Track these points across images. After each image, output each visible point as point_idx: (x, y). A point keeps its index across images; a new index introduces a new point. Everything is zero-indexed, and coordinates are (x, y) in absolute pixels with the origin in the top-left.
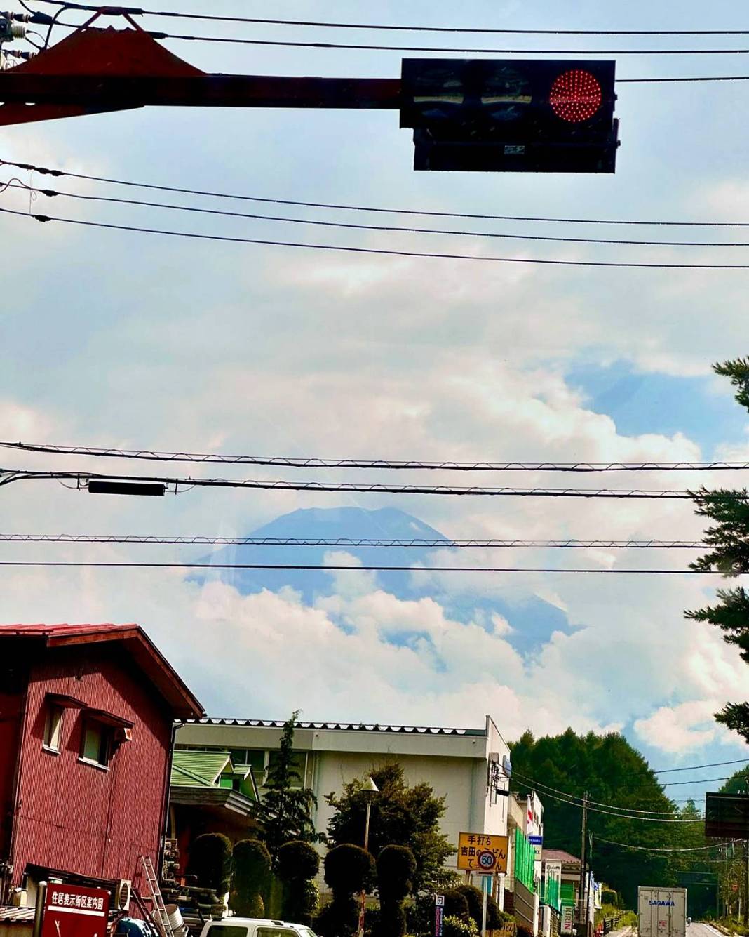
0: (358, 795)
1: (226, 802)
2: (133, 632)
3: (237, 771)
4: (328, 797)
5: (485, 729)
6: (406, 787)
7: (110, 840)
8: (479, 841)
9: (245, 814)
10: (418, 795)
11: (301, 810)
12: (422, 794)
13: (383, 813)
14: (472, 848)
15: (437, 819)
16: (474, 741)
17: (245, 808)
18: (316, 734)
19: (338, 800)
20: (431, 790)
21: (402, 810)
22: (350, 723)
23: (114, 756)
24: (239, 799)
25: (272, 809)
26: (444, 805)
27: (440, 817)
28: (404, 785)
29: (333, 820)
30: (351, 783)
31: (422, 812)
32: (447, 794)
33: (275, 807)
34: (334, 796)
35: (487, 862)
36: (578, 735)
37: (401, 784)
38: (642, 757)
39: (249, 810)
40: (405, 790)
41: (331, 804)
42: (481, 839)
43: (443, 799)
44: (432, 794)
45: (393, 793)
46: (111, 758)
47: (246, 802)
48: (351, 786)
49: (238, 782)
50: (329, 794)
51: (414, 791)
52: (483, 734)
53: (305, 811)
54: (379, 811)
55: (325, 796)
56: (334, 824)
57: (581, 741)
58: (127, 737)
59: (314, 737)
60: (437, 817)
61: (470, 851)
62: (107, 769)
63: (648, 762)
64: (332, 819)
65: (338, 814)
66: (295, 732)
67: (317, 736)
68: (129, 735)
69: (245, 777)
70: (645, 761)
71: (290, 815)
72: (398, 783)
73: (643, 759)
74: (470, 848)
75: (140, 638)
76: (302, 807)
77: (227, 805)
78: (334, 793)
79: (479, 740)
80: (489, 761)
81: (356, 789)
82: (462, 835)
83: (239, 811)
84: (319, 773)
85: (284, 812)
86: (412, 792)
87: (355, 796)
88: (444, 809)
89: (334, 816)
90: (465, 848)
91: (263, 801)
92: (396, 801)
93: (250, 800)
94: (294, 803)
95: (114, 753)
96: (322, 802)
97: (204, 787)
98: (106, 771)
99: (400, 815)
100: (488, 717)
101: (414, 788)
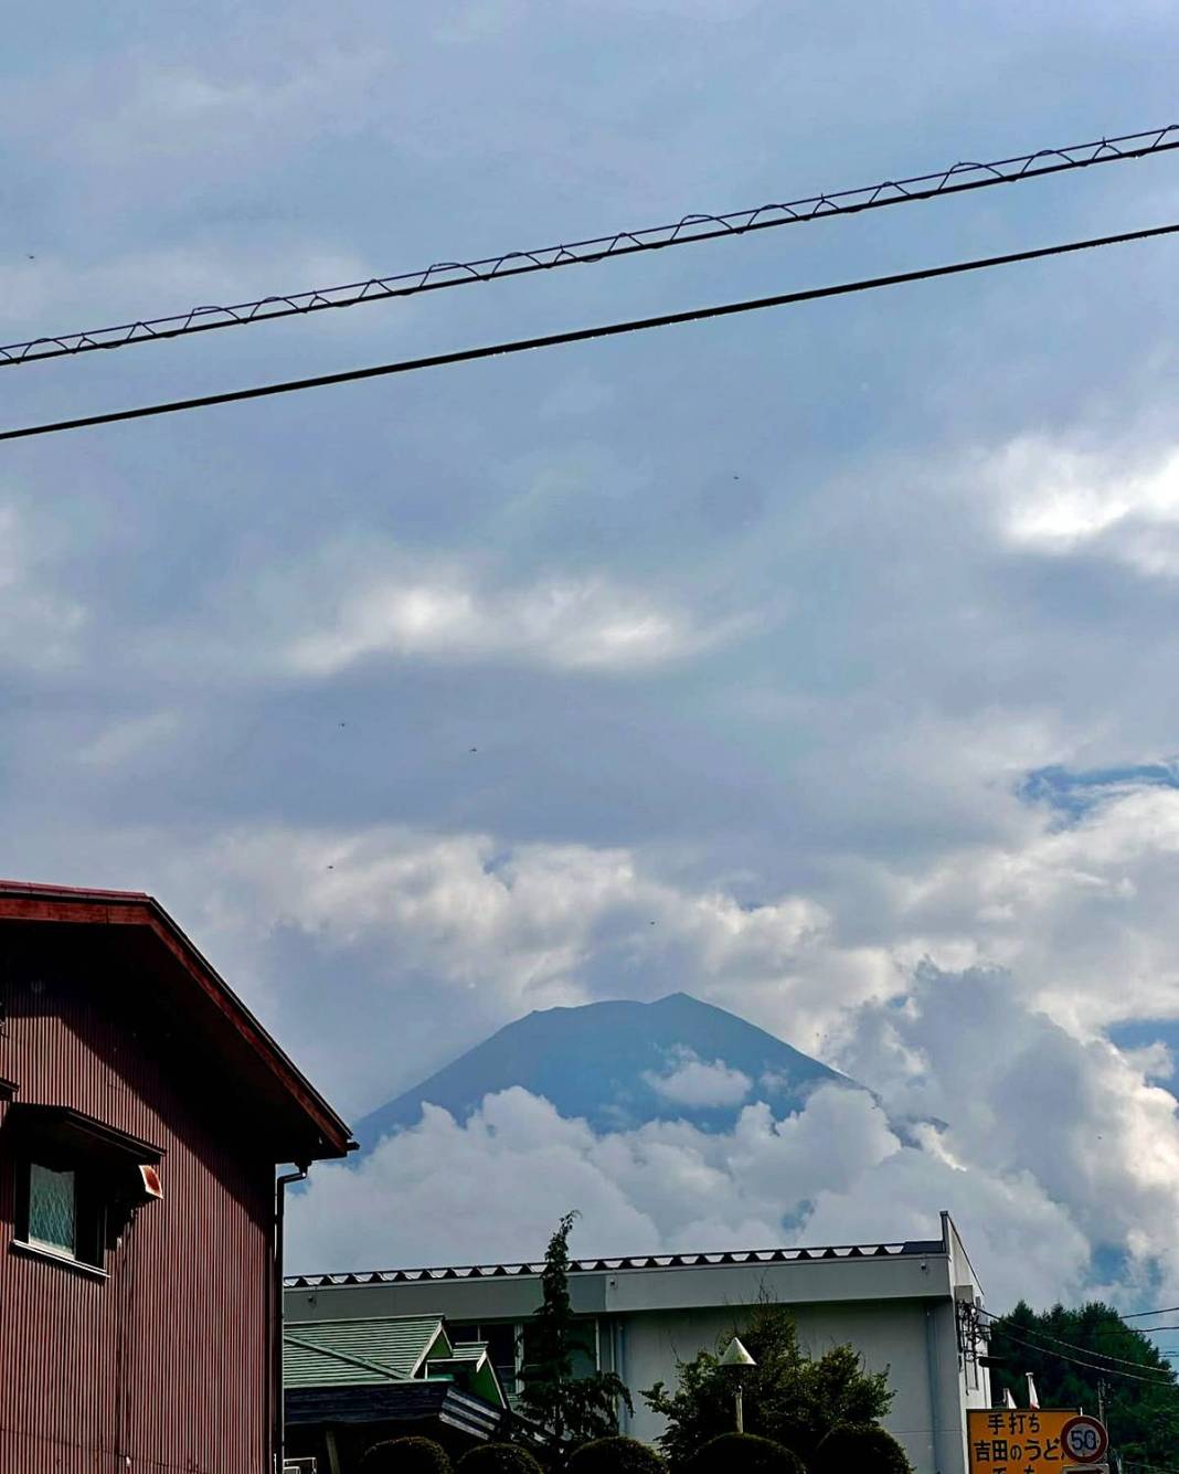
0: (709, 1383)
1: (441, 1410)
2: (136, 911)
3: (459, 1355)
4: (650, 1395)
5: (941, 1239)
6: (804, 1361)
7: (128, 1461)
8: (1012, 1425)
9: (485, 1437)
10: (835, 1370)
11: (600, 1421)
12: (838, 1371)
13: (766, 1413)
14: (1000, 1442)
15: (875, 1419)
16: (923, 1265)
17: (483, 1422)
18: (609, 1280)
19: (671, 1398)
20: (856, 1361)
21: (805, 1403)
22: (676, 1253)
23: (120, 1240)
24: (469, 1403)
25: (538, 1423)
26: (887, 1389)
27: (882, 1414)
28: (801, 1356)
29: (666, 1439)
30: (694, 1361)
31: (844, 1407)
32: (889, 1365)
33: (545, 1419)
34: (662, 1390)
35: (1084, 1444)
36: (1038, 1312)
37: (793, 1355)
38: (1146, 1340)
39: (491, 1427)
40: (803, 1366)
41: (657, 1408)
42: (1017, 1421)
43: (882, 1377)
44: (858, 1368)
45: (779, 1372)
46: (112, 1246)
47: (485, 1411)
48: (694, 1367)
49: (464, 1376)
50: (651, 1389)
51: (822, 1366)
52: (939, 1249)
53: (608, 1421)
54: (759, 1409)
55: (644, 1393)
56: (667, 1449)
57: (1043, 1323)
58: (149, 1189)
59: (608, 1287)
60: (876, 1414)
61: (995, 1450)
62: (102, 1272)
63: (1157, 1349)
64: (663, 1438)
65: (673, 1427)
66: (569, 1280)
67: (613, 1283)
68: (155, 1186)
69: (479, 1366)
70: (1153, 1347)
71: (578, 1432)
72: (786, 1353)
73: (1149, 1342)
74: (994, 1442)
75: (158, 930)
76: (600, 1413)
77: (444, 1418)
78: (661, 1384)
79: (932, 1261)
80: (957, 1303)
81: (705, 1373)
82: (972, 1415)
83: (472, 1430)
84: (624, 1348)
85: (565, 1427)
86: (817, 1369)
87: (703, 1386)
88: (889, 1396)
89: (666, 1432)
90: (982, 1444)
91: (520, 1408)
92: (790, 1388)
93: (492, 1407)
94: (583, 1406)
95: (120, 1234)
96: (640, 1402)
97: (391, 1381)
98: (100, 1280)
99: (802, 1414)
100: (944, 1215)
101: (821, 1361)
